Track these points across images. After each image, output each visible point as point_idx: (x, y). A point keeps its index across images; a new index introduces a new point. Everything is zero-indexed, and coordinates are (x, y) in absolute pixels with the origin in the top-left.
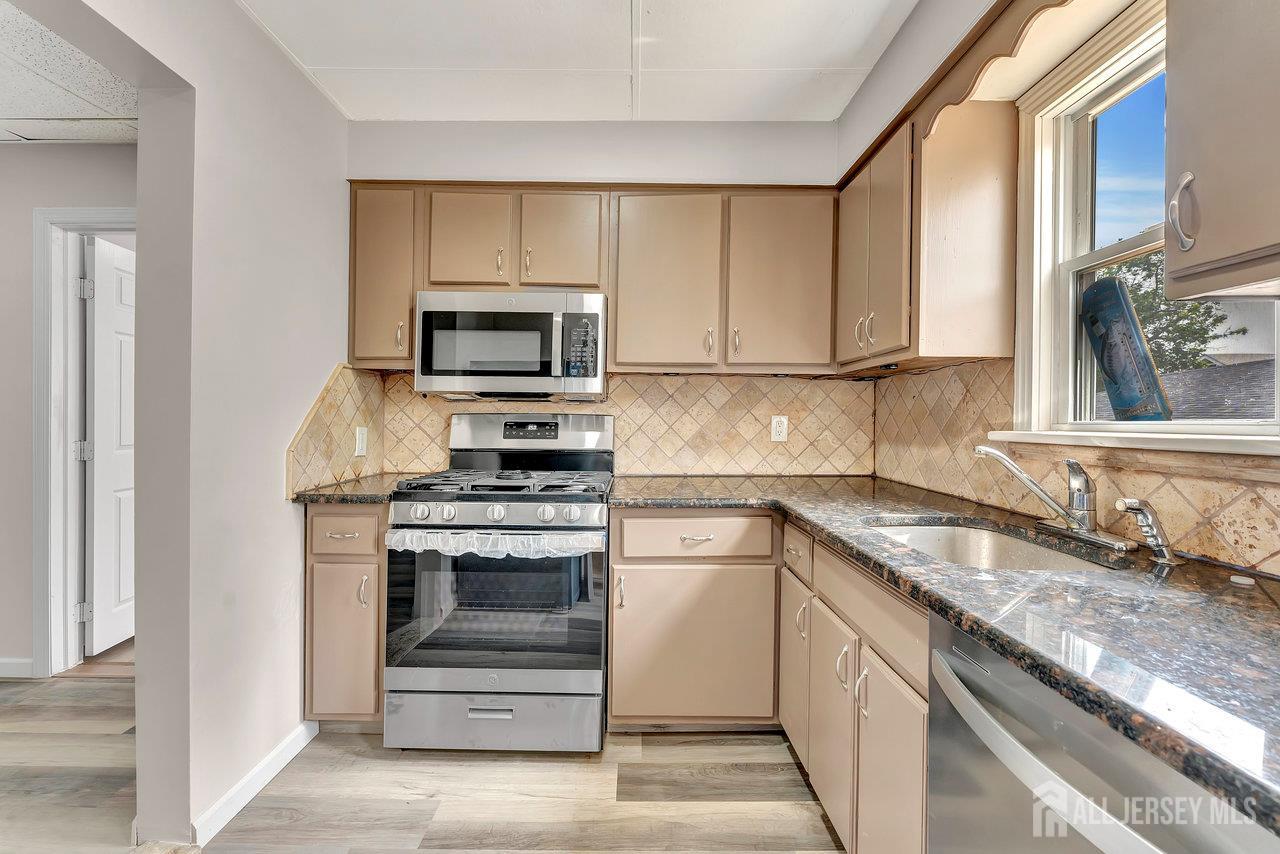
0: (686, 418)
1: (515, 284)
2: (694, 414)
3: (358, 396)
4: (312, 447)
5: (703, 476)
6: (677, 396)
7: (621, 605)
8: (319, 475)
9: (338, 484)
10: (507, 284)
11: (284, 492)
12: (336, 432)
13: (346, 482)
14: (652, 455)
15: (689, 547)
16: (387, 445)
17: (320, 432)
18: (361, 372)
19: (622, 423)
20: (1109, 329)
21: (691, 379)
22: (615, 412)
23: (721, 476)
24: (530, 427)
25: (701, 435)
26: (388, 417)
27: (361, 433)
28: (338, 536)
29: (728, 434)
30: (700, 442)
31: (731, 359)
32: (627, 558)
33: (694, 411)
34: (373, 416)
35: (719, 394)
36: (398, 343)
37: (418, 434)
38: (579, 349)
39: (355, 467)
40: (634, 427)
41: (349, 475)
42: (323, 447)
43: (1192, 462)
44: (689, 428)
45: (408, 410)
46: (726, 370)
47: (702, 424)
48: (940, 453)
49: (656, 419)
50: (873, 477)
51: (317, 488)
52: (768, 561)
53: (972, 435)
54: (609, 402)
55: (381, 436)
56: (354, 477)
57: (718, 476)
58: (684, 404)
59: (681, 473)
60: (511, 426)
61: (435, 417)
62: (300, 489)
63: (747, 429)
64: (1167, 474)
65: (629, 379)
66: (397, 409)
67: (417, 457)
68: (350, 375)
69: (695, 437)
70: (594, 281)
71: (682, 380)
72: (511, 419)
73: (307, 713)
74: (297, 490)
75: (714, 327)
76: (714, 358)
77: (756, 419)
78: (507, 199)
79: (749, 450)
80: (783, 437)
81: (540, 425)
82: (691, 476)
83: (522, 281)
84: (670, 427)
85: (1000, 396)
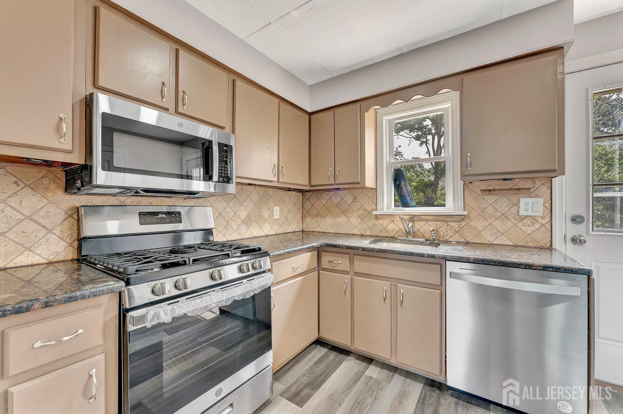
0: (242, 208)
1: (172, 111)
2: (245, 206)
6: (238, 196)
10: (168, 109)
14: (227, 229)
20: (400, 183)
24: (160, 215)
25: (248, 217)
29: (259, 216)
30: (248, 221)
31: (281, 180)
33: (245, 204)
35: (255, 196)
38: (223, 166)
40: (219, 214)
43: (435, 217)
44: (243, 213)
46: (277, 185)
47: (249, 211)
48: (342, 219)
49: (228, 209)
50: (303, 231)
52: (315, 270)
53: (358, 213)
57: (255, 238)
58: (241, 200)
60: (144, 215)
63: (265, 213)
64: (427, 221)
69: (246, 218)
75: (276, 163)
76: (276, 179)
77: (268, 209)
79: (267, 224)
80: (278, 217)
83: (179, 111)
84: (235, 213)
85: (370, 201)
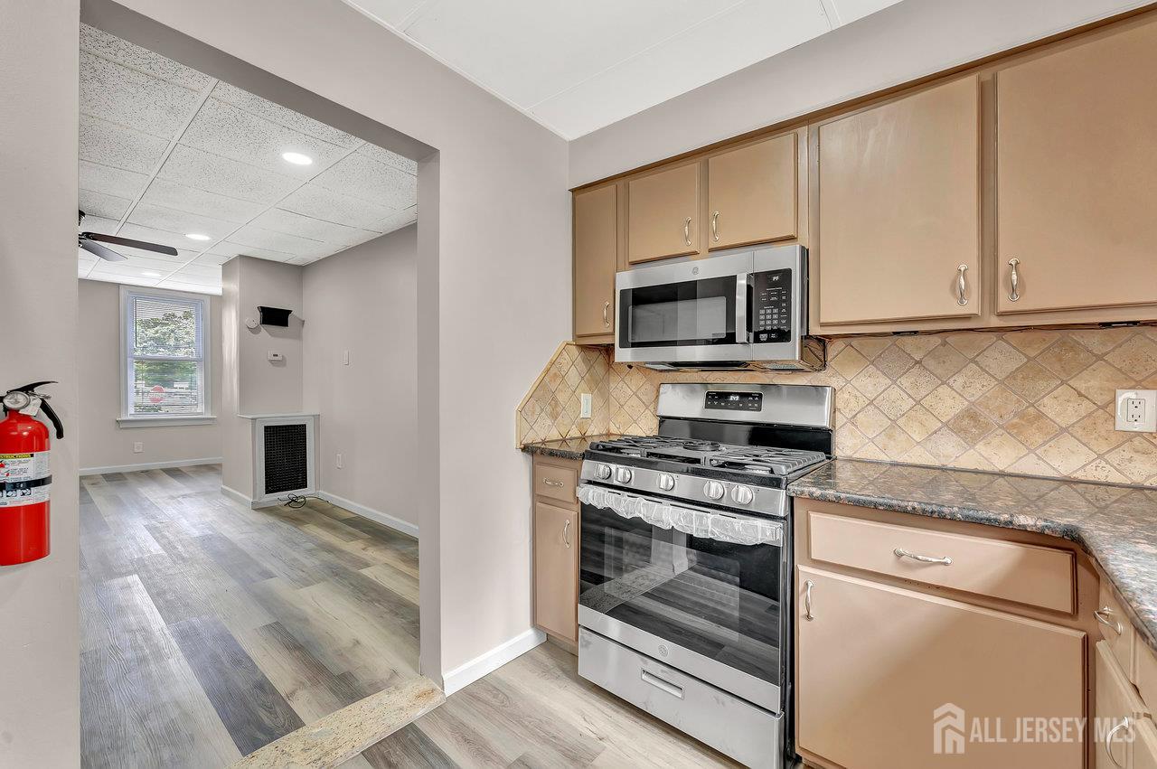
0: (944, 390)
1: (704, 251)
2: (957, 386)
3: (583, 367)
4: (538, 410)
5: (976, 472)
6: (931, 364)
7: (808, 617)
8: (546, 431)
9: (564, 440)
10: (695, 253)
11: (515, 443)
12: (561, 398)
13: (571, 439)
14: (890, 437)
15: (908, 566)
16: (612, 409)
17: (545, 395)
18: (584, 348)
19: (846, 396)
21: (952, 339)
22: (835, 382)
23: (1010, 475)
24: (732, 398)
25: (971, 415)
26: (612, 385)
27: (586, 400)
28: (550, 483)
29: (1021, 415)
30: (970, 424)
31: (1007, 306)
32: (815, 560)
33: (958, 381)
34: (599, 387)
35: (1003, 358)
36: (606, 321)
37: (634, 401)
38: (768, 311)
39: (580, 426)
40: (863, 402)
41: (575, 433)
42: (549, 409)
44: (949, 403)
45: (627, 379)
46: (995, 322)
47: (973, 399)
49: (895, 393)
51: (543, 442)
52: (1069, 622)
54: (829, 371)
55: (607, 401)
56: (579, 435)
57: (1002, 475)
58: (939, 371)
59: (937, 463)
60: (713, 396)
61: (648, 386)
62: (528, 441)
63: (1059, 407)
65: (855, 342)
66: (619, 379)
67: (635, 422)
68: (575, 351)
69: (958, 417)
70: (791, 233)
71: (936, 340)
72: (712, 389)
73: (535, 623)
74: (525, 442)
75: (969, 261)
76: (971, 306)
77: (1080, 394)
78: (694, 167)
79: (1067, 442)
80: (1144, 426)
81: (742, 395)
82: (955, 470)
83: (710, 247)
84: (918, 403)
